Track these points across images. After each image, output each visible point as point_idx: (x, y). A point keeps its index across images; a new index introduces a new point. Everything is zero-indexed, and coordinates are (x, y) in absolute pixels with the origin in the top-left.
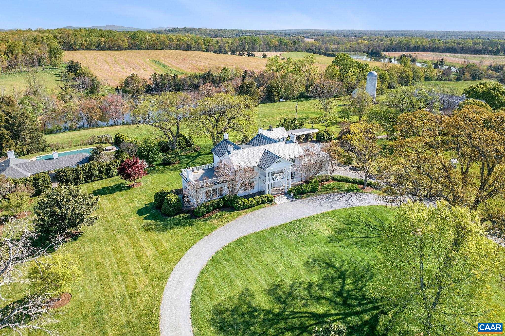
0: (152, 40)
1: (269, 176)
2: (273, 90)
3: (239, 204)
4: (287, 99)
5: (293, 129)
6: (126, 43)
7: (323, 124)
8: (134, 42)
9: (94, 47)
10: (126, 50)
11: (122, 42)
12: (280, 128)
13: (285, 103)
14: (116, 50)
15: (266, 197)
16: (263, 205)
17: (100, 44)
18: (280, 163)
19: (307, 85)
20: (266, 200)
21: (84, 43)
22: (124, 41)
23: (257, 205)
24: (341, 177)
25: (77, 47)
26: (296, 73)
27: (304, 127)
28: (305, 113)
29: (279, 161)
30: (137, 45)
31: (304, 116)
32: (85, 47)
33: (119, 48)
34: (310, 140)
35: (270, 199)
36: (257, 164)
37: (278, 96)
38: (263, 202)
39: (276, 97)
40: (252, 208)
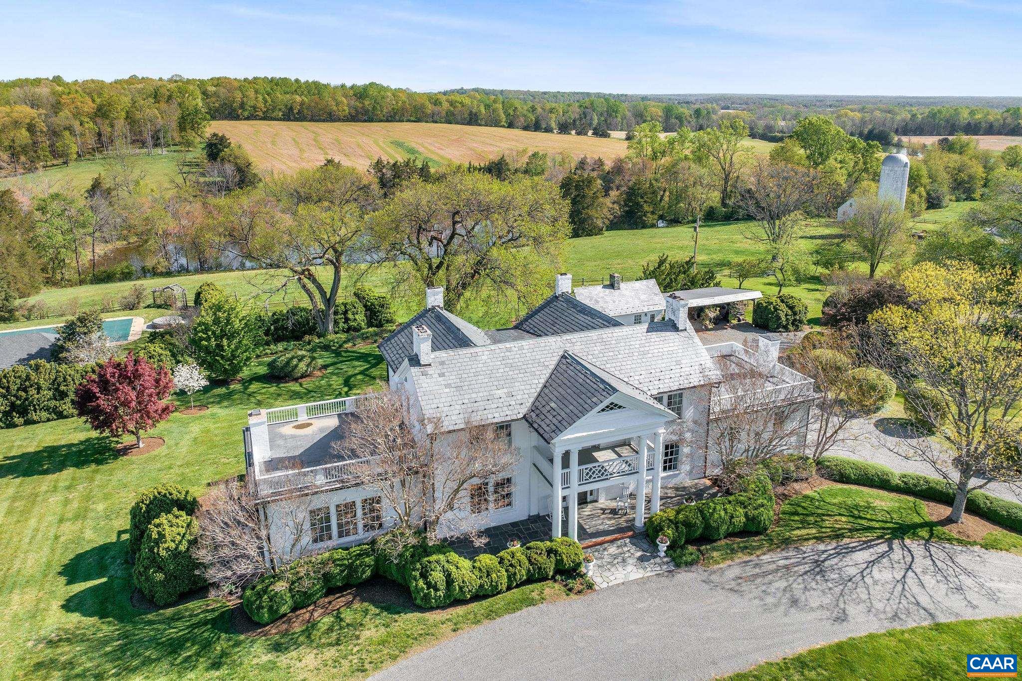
0: (397, 103)
1: (566, 463)
2: (642, 198)
3: (429, 585)
4: (675, 221)
5: (684, 288)
6: (346, 108)
7: (772, 279)
8: (361, 105)
9: (281, 114)
10: (344, 121)
11: (337, 105)
12: (645, 282)
13: (670, 230)
14: (324, 121)
15: (550, 551)
16: (533, 590)
17: (291, 109)
18: (615, 414)
19: (725, 190)
20: (550, 566)
21: (261, 105)
22: (342, 102)
23: (509, 588)
24: (855, 466)
25: (246, 114)
26: (699, 160)
27: (717, 285)
28: (719, 251)
29: (612, 407)
30: (366, 112)
31: (717, 258)
32: (261, 114)
33: (331, 118)
34: (735, 322)
35: (568, 563)
36: (523, 410)
37: (653, 213)
38: (536, 577)
39: (649, 215)
40: (485, 603)
